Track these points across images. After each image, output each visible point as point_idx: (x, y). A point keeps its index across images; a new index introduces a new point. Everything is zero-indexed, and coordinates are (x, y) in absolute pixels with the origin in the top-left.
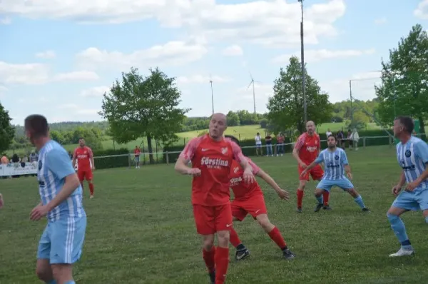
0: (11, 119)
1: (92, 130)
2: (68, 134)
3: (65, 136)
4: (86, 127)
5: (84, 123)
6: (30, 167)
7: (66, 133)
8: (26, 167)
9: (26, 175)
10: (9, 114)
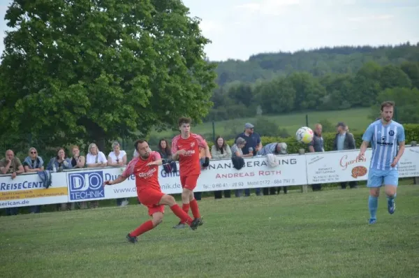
0: (206, 41)
1: (405, 69)
2: (339, 81)
3: (329, 88)
4: (384, 59)
5: (382, 48)
6: (256, 169)
7: (333, 77)
8: (244, 170)
9: (247, 192)
10: (200, 26)
